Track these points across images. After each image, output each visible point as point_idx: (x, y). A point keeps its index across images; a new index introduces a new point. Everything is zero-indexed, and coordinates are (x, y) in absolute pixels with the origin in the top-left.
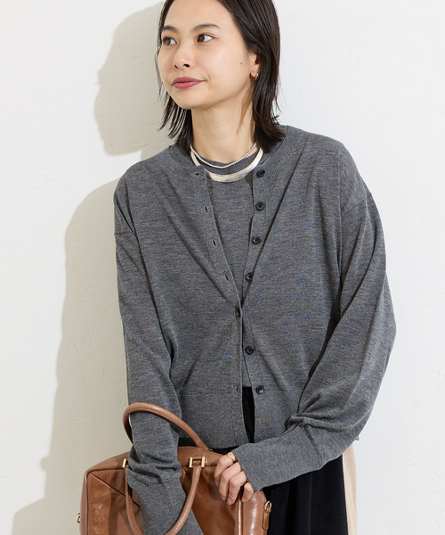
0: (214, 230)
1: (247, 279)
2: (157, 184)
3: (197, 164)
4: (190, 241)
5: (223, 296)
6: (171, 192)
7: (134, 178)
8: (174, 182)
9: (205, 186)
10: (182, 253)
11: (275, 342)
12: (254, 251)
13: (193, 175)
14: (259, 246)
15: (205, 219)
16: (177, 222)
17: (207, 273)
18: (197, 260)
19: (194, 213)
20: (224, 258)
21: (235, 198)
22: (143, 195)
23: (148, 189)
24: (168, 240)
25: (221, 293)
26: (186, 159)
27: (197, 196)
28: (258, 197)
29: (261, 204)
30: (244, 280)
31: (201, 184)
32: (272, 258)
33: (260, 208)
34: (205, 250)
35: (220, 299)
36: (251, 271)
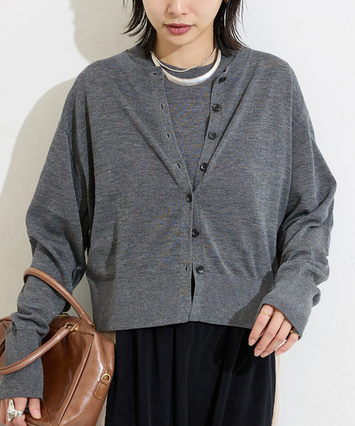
0: (169, 124)
1: (201, 169)
4: (146, 131)
5: (176, 183)
6: (129, 88)
8: (132, 80)
9: (162, 85)
10: (137, 142)
11: (218, 229)
12: (210, 145)
13: (152, 74)
14: (215, 142)
15: (160, 114)
16: (133, 114)
17: (161, 161)
18: (152, 148)
19: (151, 108)
20: (178, 148)
21: (192, 98)
22: (100, 89)
23: (104, 84)
24: (123, 130)
25: (174, 179)
26: (145, 61)
27: (155, 93)
28: (215, 100)
29: (218, 106)
30: (198, 169)
31: (158, 83)
32: (226, 152)
33: (217, 108)
34: (160, 141)
35: (172, 186)
36: (206, 162)
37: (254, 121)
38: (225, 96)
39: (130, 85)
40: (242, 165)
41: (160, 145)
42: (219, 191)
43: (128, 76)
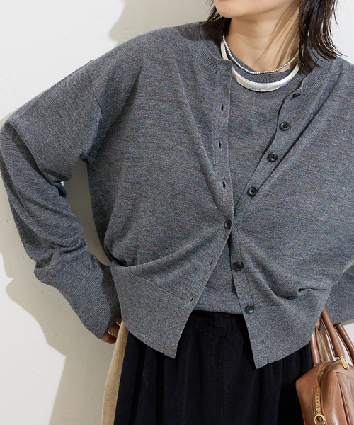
0: (224, 131)
1: (248, 193)
2: (177, 61)
3: (225, 57)
6: (190, 75)
7: (153, 45)
8: (197, 67)
12: (265, 166)
14: (272, 165)
15: (217, 117)
17: (205, 174)
18: (199, 156)
19: (209, 107)
20: (228, 164)
22: (158, 68)
24: (170, 126)
26: (215, 47)
27: (218, 90)
28: (284, 117)
29: (286, 124)
30: (245, 192)
31: (225, 80)
32: (281, 179)
33: (285, 127)
34: (210, 149)
35: (211, 205)
36: (257, 186)
37: (321, 146)
38: (297, 113)
39: (193, 71)
40: (297, 197)
41: (208, 155)
42: (264, 222)
43: (193, 61)
